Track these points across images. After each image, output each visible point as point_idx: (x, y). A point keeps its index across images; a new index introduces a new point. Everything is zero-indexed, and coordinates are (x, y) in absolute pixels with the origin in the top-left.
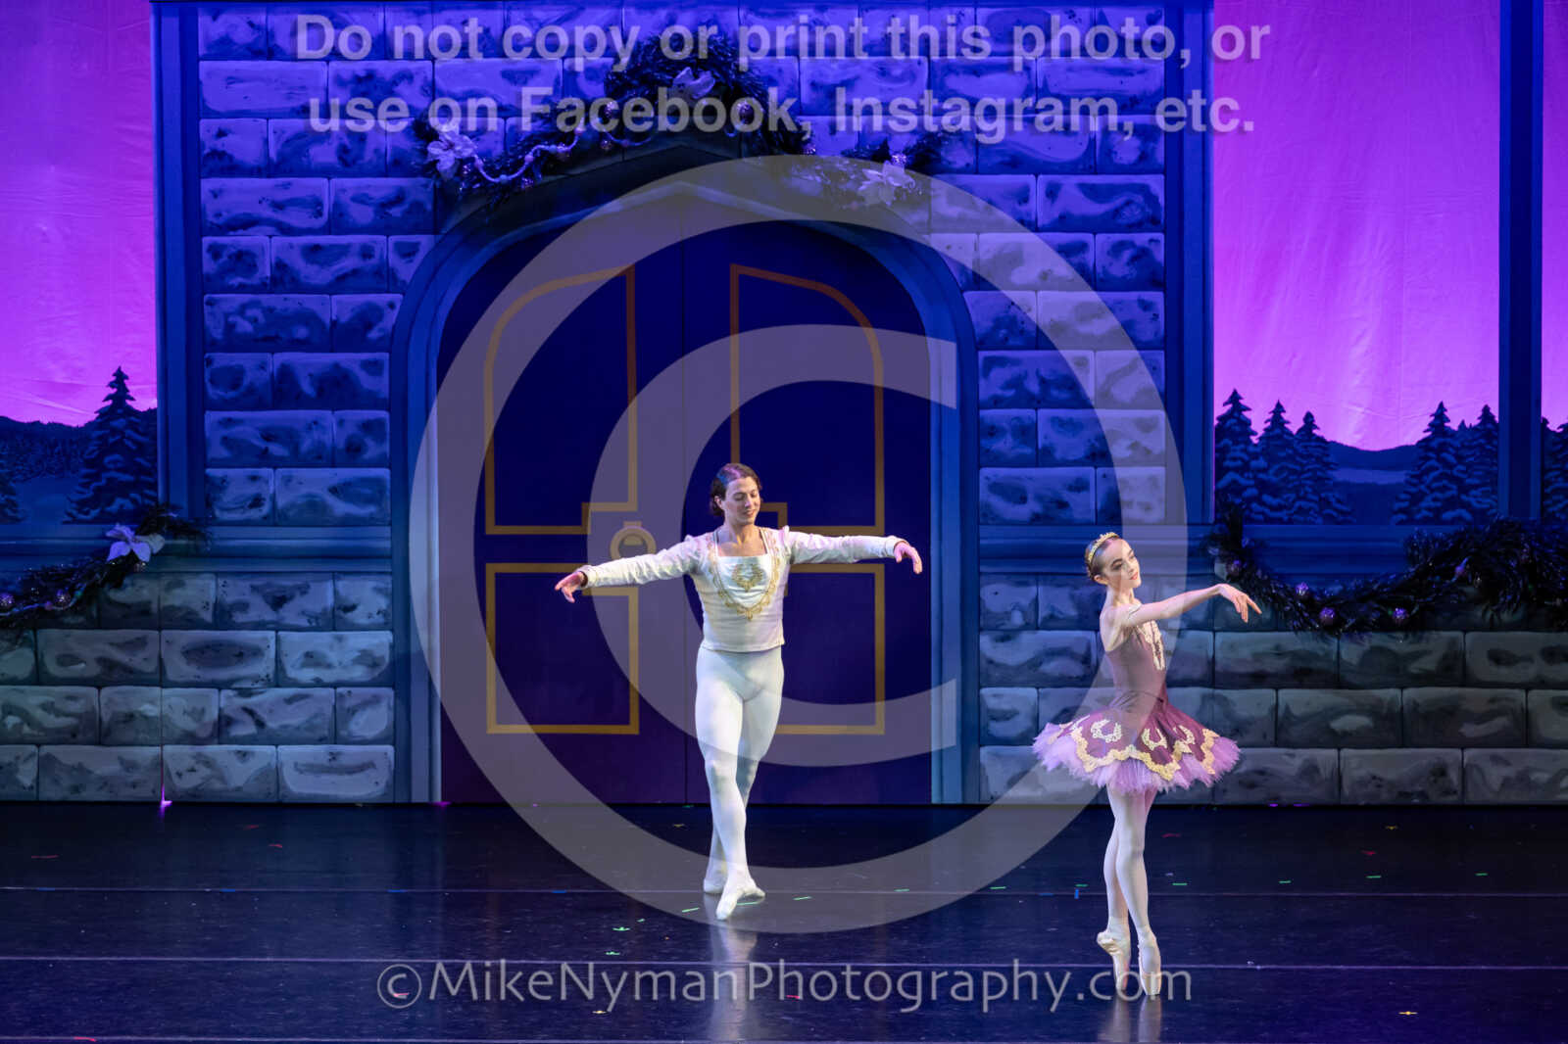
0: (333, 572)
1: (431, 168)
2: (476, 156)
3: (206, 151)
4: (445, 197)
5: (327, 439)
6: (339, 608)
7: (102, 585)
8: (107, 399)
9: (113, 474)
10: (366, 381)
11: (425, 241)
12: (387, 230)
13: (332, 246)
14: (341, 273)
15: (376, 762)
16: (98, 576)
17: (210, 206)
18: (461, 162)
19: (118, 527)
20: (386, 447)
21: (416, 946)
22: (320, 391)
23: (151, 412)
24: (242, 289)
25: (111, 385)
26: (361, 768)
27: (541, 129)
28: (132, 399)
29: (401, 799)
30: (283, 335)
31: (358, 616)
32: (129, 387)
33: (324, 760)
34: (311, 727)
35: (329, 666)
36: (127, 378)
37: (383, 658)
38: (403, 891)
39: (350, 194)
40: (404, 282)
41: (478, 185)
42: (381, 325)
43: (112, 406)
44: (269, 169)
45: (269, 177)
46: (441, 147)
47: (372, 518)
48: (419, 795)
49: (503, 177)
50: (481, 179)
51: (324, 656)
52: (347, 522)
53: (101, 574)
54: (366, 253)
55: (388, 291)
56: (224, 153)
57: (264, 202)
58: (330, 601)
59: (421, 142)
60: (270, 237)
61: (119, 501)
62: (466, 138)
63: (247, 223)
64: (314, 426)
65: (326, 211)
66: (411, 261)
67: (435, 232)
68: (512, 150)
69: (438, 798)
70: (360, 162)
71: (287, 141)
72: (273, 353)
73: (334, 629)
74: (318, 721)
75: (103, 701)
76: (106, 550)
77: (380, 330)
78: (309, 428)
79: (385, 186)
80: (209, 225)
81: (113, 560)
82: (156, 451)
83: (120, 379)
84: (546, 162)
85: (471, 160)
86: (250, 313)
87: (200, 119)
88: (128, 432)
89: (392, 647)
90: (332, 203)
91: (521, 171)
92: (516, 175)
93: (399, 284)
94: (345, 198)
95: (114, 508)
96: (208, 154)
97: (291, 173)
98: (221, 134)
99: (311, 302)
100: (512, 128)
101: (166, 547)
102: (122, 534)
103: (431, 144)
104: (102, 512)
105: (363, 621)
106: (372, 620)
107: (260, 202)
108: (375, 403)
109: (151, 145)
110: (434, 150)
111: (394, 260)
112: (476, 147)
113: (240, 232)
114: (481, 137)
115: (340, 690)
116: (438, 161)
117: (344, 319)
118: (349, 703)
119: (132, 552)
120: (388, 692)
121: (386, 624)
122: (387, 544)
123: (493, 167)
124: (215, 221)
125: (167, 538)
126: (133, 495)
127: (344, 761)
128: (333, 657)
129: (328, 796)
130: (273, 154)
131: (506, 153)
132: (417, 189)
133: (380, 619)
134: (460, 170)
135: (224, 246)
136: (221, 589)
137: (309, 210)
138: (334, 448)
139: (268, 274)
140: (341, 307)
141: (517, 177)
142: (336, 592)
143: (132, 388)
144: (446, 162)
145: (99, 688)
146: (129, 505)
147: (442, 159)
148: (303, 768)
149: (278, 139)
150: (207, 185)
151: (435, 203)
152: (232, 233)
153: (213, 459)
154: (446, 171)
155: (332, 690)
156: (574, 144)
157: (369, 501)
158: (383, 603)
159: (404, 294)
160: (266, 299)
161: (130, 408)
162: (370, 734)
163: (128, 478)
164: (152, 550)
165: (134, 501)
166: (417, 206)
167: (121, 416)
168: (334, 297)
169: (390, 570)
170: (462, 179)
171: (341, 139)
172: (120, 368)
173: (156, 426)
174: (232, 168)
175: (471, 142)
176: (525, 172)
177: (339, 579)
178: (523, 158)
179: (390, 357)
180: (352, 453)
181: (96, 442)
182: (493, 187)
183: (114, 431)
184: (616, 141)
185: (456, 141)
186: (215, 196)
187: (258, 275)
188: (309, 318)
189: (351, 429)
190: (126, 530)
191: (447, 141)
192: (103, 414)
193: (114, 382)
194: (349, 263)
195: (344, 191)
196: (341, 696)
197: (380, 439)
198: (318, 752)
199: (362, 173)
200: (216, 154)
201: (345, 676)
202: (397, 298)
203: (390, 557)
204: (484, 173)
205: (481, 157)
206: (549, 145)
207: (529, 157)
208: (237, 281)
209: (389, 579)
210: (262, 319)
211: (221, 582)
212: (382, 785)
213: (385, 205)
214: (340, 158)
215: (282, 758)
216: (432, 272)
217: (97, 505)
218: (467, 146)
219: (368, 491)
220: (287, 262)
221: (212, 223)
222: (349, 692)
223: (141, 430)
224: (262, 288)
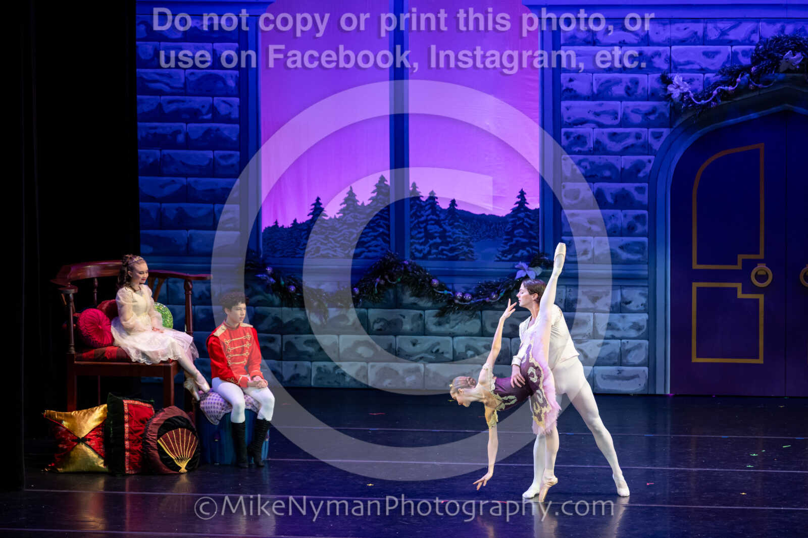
0: (621, 286)
1: (669, 97)
2: (690, 92)
3: (564, 88)
4: (675, 110)
5: (619, 224)
6: (623, 302)
7: (513, 291)
8: (516, 204)
9: (518, 239)
10: (637, 197)
11: (666, 131)
12: (648, 126)
13: (622, 133)
14: (626, 145)
15: (640, 376)
16: (511, 286)
17: (565, 114)
18: (683, 94)
19: (520, 263)
20: (646, 227)
21: (657, 461)
22: (616, 201)
23: (537, 210)
24: (580, 153)
25: (518, 197)
26: (633, 377)
27: (721, 79)
28: (528, 204)
29: (651, 392)
30: (597, 174)
31: (632, 306)
32: (526, 198)
33: (615, 373)
34: (609, 356)
35: (618, 329)
36: (526, 194)
37: (644, 326)
38: (652, 435)
39: (631, 109)
40: (655, 150)
41: (691, 105)
42: (644, 170)
43: (519, 206)
44: (593, 97)
45: (593, 101)
46: (673, 87)
47: (639, 261)
48: (660, 391)
49: (703, 102)
50: (692, 102)
51: (616, 325)
52: (628, 262)
53: (513, 285)
54: (638, 136)
55: (648, 155)
56: (572, 89)
57: (590, 112)
58: (619, 299)
59: (665, 85)
60: (593, 128)
61: (521, 251)
62: (685, 83)
63: (582, 122)
64: (612, 217)
65: (619, 117)
66: (659, 141)
67: (671, 127)
68: (707, 88)
69: (668, 392)
70: (635, 94)
71: (602, 84)
72: (594, 183)
73: (621, 312)
74: (612, 355)
75: (513, 344)
76: (515, 274)
77: (644, 173)
78: (611, 218)
79: (646, 105)
80: (564, 123)
81: (518, 279)
82: (539, 228)
83: (522, 194)
84: (723, 95)
85: (688, 93)
86: (583, 164)
87: (561, 73)
88: (526, 219)
89: (648, 321)
90: (622, 112)
91: (711, 99)
92: (709, 100)
93: (653, 151)
94: (629, 111)
95: (519, 254)
96: (565, 90)
97: (603, 99)
98: (571, 80)
99: (611, 159)
100: (707, 78)
101: (542, 273)
102: (522, 267)
103: (669, 86)
104: (513, 256)
105: (634, 309)
106: (638, 308)
107: (589, 112)
108: (641, 206)
109: (538, 85)
110: (670, 88)
111: (651, 140)
112: (690, 87)
113: (580, 126)
114: (693, 83)
115: (623, 341)
116: (672, 94)
117: (627, 167)
118: (628, 347)
119: (527, 275)
120: (645, 342)
121: (645, 310)
122: (646, 273)
123: (698, 96)
124: (568, 121)
125: (543, 269)
126: (527, 248)
127: (624, 374)
128: (620, 325)
129: (615, 390)
130: (595, 90)
131: (704, 90)
132: (663, 107)
133: (642, 308)
134: (682, 99)
135: (572, 133)
136: (568, 293)
137: (612, 117)
138: (622, 228)
139: (592, 146)
140: (625, 162)
141: (708, 102)
142: (621, 295)
143: (528, 199)
144: (676, 94)
145: (511, 338)
146: (525, 253)
147: (674, 93)
148: (606, 377)
149: (598, 82)
150: (564, 104)
151: (670, 114)
152: (575, 127)
153: (565, 232)
154: (676, 98)
155: (620, 341)
156: (736, 86)
157: (638, 252)
158: (644, 300)
159: (655, 156)
160: (592, 158)
161: (526, 208)
162: (637, 362)
163: (524, 240)
164: (536, 274)
165: (528, 251)
166: (662, 114)
167: (522, 212)
168: (622, 157)
169: (646, 284)
170: (683, 102)
171: (627, 83)
172: (522, 190)
173: (538, 217)
174: (576, 97)
175: (688, 85)
176: (713, 99)
177: (624, 289)
178: (712, 92)
179: (649, 185)
180: (630, 230)
181: (512, 224)
182: (698, 106)
183: (519, 219)
184: (756, 85)
185: (681, 84)
186: (568, 109)
187: (587, 146)
188: (611, 167)
189: (630, 219)
190: (524, 265)
191: (677, 84)
192: (514, 210)
193: (520, 196)
194: (631, 141)
195: (628, 107)
196: (624, 343)
197: (644, 224)
198: (612, 370)
199: (636, 99)
200: (569, 90)
201: (626, 334)
202: (652, 157)
203: (647, 279)
204: (694, 100)
205: (692, 92)
206: (724, 86)
207: (715, 92)
208: (577, 149)
209: (647, 289)
210: (589, 167)
211: (568, 290)
212: (643, 385)
213: (647, 114)
214: (627, 92)
215: (595, 372)
216: (669, 146)
217: (511, 252)
218: (686, 87)
219: (638, 248)
220: (601, 140)
221: (566, 122)
222: (628, 342)
223: (532, 218)
224: (590, 152)
